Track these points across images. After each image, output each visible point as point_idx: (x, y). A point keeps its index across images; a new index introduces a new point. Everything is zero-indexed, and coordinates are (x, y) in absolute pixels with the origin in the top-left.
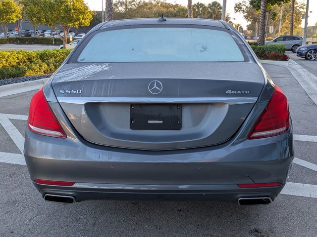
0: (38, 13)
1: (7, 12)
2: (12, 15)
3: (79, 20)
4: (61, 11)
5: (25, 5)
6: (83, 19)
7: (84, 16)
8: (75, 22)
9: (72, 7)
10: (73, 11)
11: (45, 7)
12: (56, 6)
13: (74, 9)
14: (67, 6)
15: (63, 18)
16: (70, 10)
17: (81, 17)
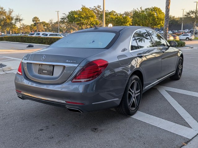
0: (139, 22)
1: (125, 22)
2: (127, 23)
3: (160, 24)
4: (151, 20)
5: (134, 18)
6: (162, 23)
7: (163, 22)
8: (158, 25)
9: (156, 17)
10: (156, 19)
11: (142, 18)
12: (148, 17)
13: (157, 18)
14: (154, 17)
15: (151, 23)
16: (155, 19)
17: (161, 22)
